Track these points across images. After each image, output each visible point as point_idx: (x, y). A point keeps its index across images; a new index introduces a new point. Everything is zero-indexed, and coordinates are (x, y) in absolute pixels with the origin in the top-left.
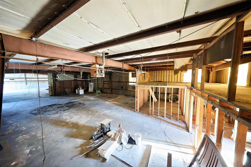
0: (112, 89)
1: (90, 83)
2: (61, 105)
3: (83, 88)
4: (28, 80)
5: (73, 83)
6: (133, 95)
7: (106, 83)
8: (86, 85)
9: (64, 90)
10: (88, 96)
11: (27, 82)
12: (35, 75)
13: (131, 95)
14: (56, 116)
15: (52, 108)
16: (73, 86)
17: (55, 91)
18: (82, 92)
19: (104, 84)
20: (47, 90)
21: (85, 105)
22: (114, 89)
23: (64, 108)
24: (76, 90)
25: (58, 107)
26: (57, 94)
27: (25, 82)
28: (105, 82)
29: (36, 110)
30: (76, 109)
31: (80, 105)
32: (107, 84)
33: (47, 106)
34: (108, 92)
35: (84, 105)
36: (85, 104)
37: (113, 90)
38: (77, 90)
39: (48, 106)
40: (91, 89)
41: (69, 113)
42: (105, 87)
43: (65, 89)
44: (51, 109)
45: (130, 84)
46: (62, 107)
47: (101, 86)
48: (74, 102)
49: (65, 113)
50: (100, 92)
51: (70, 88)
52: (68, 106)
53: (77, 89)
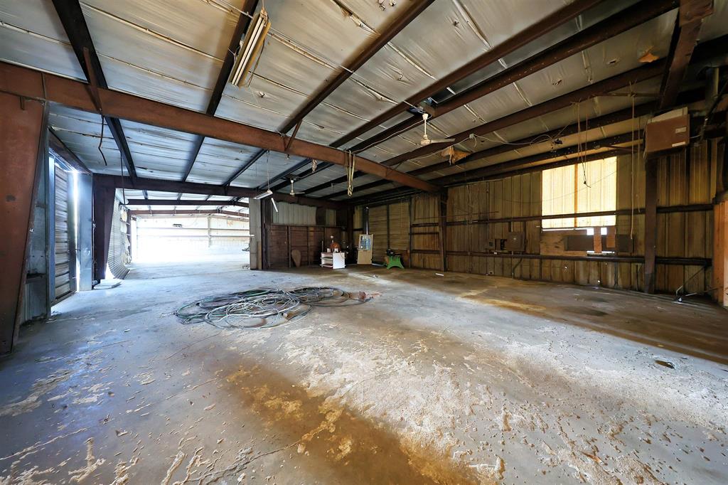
0: (448, 253)
1: (360, 235)
2: (281, 292)
3: (341, 250)
4: (213, 233)
5: (312, 234)
6: (568, 278)
7: (421, 229)
8: (347, 244)
9: (288, 254)
10: (362, 274)
11: (212, 239)
12: (227, 223)
13: (557, 277)
14: (259, 337)
15: (247, 301)
16: (312, 243)
17: (264, 254)
18: (338, 261)
19: (411, 234)
20: (246, 250)
21: (367, 300)
22: (459, 253)
23: (290, 305)
24: (321, 256)
25: (270, 302)
26: (269, 264)
27: (207, 239)
28: (416, 230)
29: (198, 304)
30: (335, 315)
31: (349, 302)
32: (424, 234)
33: (235, 294)
34: (427, 267)
35: (363, 298)
36: (368, 297)
37: (455, 259)
38: (323, 255)
39: (239, 294)
40: (364, 257)
41: (312, 334)
42: (416, 248)
43: (290, 249)
44: (245, 304)
45: (546, 224)
46: (281, 302)
47: (399, 244)
48: (321, 289)
49: (295, 327)
50: (397, 263)
51: (305, 249)
52: (302, 301)
53: (325, 251)
